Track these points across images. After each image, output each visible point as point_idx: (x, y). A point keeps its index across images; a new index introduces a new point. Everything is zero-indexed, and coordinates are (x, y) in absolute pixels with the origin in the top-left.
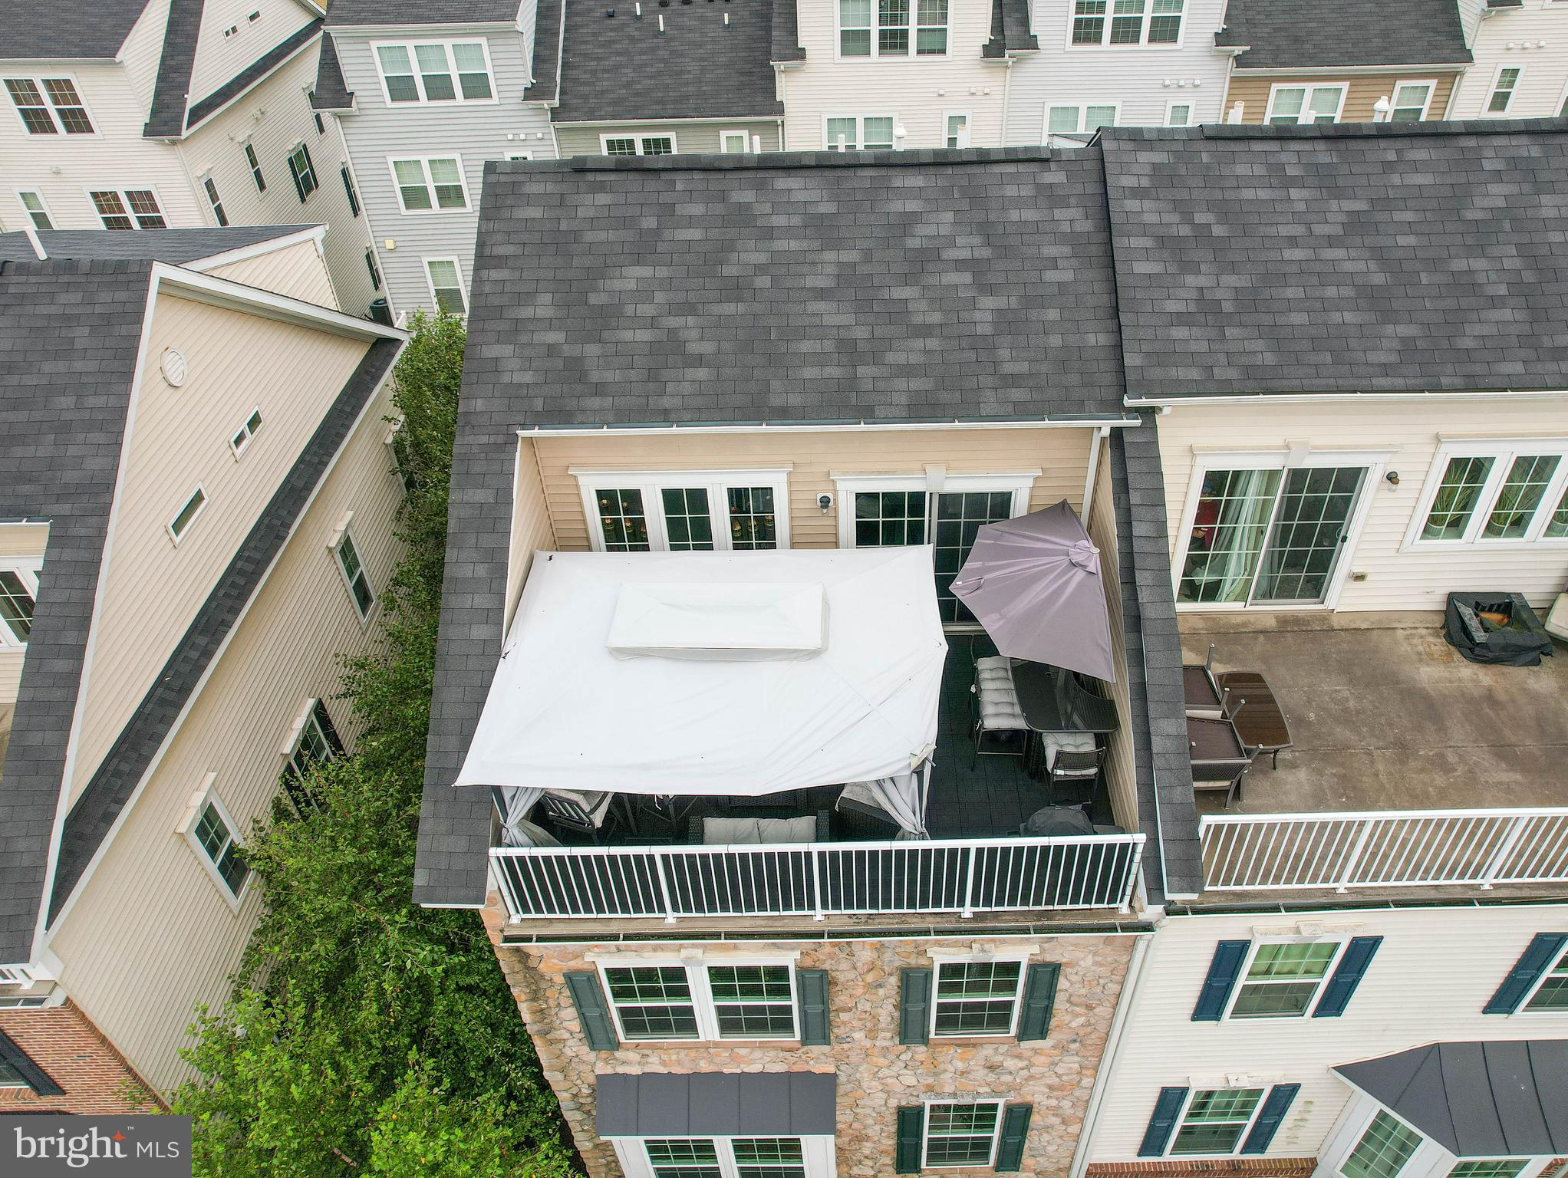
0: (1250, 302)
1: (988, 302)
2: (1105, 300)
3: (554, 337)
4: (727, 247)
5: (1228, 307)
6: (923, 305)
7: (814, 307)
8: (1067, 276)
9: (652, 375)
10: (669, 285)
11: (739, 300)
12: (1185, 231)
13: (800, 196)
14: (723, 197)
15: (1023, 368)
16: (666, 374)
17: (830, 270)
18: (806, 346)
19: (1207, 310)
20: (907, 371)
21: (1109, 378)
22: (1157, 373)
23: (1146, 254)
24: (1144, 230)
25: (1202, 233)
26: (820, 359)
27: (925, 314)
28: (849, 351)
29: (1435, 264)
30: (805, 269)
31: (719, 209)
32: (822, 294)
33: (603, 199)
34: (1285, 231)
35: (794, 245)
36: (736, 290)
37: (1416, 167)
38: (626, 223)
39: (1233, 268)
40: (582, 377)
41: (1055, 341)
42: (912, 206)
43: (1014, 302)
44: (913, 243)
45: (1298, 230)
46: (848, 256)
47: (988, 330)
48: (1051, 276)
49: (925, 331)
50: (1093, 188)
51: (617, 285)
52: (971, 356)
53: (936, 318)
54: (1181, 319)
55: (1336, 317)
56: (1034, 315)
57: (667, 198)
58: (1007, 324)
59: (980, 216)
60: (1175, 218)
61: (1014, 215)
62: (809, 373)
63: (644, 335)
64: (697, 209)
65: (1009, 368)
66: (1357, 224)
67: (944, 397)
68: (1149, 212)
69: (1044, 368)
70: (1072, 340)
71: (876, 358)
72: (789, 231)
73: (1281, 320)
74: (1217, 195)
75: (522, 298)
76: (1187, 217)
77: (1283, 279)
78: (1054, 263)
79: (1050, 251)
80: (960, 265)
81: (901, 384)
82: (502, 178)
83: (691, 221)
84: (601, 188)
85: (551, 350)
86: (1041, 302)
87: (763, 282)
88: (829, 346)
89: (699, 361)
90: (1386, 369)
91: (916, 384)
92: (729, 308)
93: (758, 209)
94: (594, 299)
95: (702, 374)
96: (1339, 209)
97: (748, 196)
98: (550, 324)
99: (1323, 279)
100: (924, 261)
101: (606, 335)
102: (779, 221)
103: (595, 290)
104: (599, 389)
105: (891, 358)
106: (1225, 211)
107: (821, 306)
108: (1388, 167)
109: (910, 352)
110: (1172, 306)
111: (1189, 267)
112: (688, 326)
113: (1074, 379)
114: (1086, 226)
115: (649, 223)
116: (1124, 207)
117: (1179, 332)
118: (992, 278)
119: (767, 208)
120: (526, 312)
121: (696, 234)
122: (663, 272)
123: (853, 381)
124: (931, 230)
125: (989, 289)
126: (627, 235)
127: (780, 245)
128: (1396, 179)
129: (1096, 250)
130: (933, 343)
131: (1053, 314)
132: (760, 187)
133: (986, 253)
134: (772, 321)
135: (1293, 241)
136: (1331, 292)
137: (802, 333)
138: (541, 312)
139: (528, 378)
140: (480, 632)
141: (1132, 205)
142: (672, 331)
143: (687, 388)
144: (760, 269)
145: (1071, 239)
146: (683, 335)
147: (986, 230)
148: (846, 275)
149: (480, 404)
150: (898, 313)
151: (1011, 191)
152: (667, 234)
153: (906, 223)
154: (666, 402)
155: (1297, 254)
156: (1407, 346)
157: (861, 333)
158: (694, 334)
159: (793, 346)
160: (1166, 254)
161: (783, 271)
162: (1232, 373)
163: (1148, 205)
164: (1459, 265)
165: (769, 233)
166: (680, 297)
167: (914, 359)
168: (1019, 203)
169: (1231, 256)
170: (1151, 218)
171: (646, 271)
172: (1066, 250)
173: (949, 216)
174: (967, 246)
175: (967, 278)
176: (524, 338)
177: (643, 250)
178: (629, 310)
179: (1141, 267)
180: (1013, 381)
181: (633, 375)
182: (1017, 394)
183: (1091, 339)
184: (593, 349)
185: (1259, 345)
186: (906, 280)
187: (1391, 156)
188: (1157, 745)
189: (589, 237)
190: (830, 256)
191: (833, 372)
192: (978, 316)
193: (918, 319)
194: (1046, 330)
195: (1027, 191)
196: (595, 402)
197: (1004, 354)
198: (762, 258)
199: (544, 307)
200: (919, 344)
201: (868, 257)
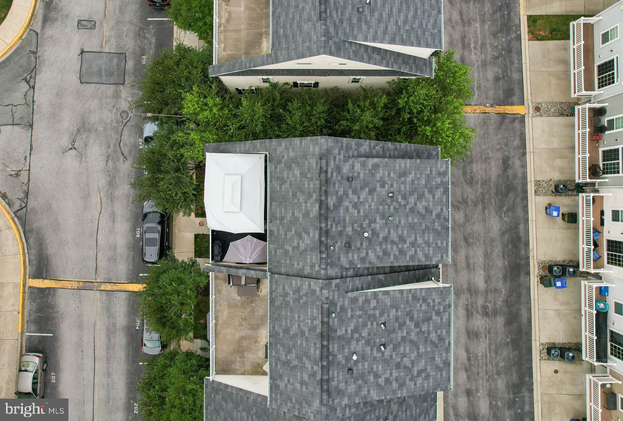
0: (287, 303)
1: (290, 249)
2: (290, 273)
3: (286, 157)
4: (303, 192)
5: (286, 299)
6: (291, 235)
7: (291, 211)
8: (296, 266)
9: (278, 178)
10: (296, 180)
11: (292, 196)
12: (301, 294)
13: (314, 209)
14: (314, 192)
15: (278, 254)
16: (278, 181)
17: (298, 216)
18: (283, 210)
19: (286, 295)
20: (278, 230)
21: (276, 270)
22: (274, 281)
23: (297, 284)
24: (302, 285)
25: (301, 297)
26: (281, 213)
27: (289, 235)
28: (282, 219)
29: (294, 346)
30: (298, 210)
31: (312, 191)
32: (293, 213)
33: (314, 164)
34: (301, 316)
35: (303, 208)
36: (294, 195)
37: (315, 350)
38: (309, 170)
39: (294, 302)
40: (278, 164)
41: (283, 262)
42: (311, 235)
43: (290, 254)
44: (303, 234)
45: (302, 318)
46: (301, 220)
47: (285, 248)
48: (296, 263)
49: (286, 235)
50: (314, 276)
51: (296, 169)
52: (280, 244)
53: (288, 237)
54: (284, 288)
55: (284, 321)
56: (288, 258)
57: (314, 179)
58: (286, 252)
59: (309, 249)
60: (304, 292)
61: (308, 257)
62: (278, 211)
63: (286, 176)
64: (312, 186)
65: (278, 251)
66: (303, 333)
67: (273, 237)
68: (305, 287)
69: (278, 259)
70: (283, 265)
71: (281, 224)
72: (306, 207)
73: (283, 309)
74: (309, 303)
75: (293, 149)
76: (304, 295)
77: (291, 312)
78: (298, 264)
79: (301, 264)
80: (298, 244)
81: (276, 229)
82: (319, 141)
83: (309, 185)
84: (317, 164)
85: (283, 157)
86: (290, 260)
87: (296, 201)
88: (283, 215)
89: (281, 188)
90: (274, 327)
91: (276, 232)
92: (291, 194)
93: (311, 200)
94: (293, 164)
95: (278, 188)
96: (306, 329)
97: (314, 197)
98: (288, 156)
99: (291, 320)
100: (300, 236)
101: (286, 168)
102: (309, 204)
103: (295, 165)
104: (276, 167)
105: (281, 227)
106: (306, 303)
107: (291, 213)
108: (315, 344)
109: (282, 232)
110: (286, 287)
111: (294, 292)
112: (287, 185)
113: (276, 264)
114: (306, 273)
115: (309, 175)
116: (306, 281)
117: (281, 287)
118: (295, 250)
119: (312, 202)
120: (290, 151)
121: (306, 186)
122: (298, 179)
123: (276, 219)
124: (306, 238)
125: (293, 249)
126: (306, 171)
127: (304, 205)
128: (312, 345)
129: (301, 274)
130: (283, 236)
131: (288, 262)
132: (316, 200)
133: (301, 250)
134: (288, 202)
135: (299, 317)
136: (289, 322)
137: (285, 209)
138: (290, 154)
139: (278, 153)
140: (238, 149)
141: (307, 283)
142: (286, 182)
143: (276, 185)
144: (298, 200)
145: (303, 269)
146: (286, 184)
147: (305, 250)
148: (297, 219)
149: (274, 143)
150: (289, 229)
151: (314, 257)
152: (306, 179)
153: (308, 233)
154: (273, 181)
155: (296, 317)
156: (278, 334)
157: (285, 221)
158: (286, 187)
159: (283, 207)
160: (297, 288)
161: (298, 205)
162: (274, 296)
163: (307, 287)
164: (294, 351)
165: (306, 202)
166: (293, 183)
167: (281, 232)
168: (311, 259)
169: (296, 302)
170: (304, 287)
171: (298, 175)
172: (301, 267)
173: (309, 242)
174: (302, 246)
175: (296, 245)
176: (285, 151)
177: (303, 175)
178: (291, 173)
179: (294, 282)
180: (276, 252)
181: (278, 174)
182: (273, 252)
183: (283, 269)
184: (283, 165)
185: (279, 303)
186: (296, 232)
187: (318, 346)
188: (222, 268)
189: (306, 162)
190: (301, 216)
191: (278, 215)
192: (288, 246)
193: (288, 233)
194: (285, 260)
195: (314, 261)
196: (274, 167)
197: (281, 251)
198: (301, 200)
199: (292, 154)
200: (283, 233)
201: (301, 224)
